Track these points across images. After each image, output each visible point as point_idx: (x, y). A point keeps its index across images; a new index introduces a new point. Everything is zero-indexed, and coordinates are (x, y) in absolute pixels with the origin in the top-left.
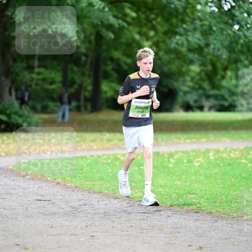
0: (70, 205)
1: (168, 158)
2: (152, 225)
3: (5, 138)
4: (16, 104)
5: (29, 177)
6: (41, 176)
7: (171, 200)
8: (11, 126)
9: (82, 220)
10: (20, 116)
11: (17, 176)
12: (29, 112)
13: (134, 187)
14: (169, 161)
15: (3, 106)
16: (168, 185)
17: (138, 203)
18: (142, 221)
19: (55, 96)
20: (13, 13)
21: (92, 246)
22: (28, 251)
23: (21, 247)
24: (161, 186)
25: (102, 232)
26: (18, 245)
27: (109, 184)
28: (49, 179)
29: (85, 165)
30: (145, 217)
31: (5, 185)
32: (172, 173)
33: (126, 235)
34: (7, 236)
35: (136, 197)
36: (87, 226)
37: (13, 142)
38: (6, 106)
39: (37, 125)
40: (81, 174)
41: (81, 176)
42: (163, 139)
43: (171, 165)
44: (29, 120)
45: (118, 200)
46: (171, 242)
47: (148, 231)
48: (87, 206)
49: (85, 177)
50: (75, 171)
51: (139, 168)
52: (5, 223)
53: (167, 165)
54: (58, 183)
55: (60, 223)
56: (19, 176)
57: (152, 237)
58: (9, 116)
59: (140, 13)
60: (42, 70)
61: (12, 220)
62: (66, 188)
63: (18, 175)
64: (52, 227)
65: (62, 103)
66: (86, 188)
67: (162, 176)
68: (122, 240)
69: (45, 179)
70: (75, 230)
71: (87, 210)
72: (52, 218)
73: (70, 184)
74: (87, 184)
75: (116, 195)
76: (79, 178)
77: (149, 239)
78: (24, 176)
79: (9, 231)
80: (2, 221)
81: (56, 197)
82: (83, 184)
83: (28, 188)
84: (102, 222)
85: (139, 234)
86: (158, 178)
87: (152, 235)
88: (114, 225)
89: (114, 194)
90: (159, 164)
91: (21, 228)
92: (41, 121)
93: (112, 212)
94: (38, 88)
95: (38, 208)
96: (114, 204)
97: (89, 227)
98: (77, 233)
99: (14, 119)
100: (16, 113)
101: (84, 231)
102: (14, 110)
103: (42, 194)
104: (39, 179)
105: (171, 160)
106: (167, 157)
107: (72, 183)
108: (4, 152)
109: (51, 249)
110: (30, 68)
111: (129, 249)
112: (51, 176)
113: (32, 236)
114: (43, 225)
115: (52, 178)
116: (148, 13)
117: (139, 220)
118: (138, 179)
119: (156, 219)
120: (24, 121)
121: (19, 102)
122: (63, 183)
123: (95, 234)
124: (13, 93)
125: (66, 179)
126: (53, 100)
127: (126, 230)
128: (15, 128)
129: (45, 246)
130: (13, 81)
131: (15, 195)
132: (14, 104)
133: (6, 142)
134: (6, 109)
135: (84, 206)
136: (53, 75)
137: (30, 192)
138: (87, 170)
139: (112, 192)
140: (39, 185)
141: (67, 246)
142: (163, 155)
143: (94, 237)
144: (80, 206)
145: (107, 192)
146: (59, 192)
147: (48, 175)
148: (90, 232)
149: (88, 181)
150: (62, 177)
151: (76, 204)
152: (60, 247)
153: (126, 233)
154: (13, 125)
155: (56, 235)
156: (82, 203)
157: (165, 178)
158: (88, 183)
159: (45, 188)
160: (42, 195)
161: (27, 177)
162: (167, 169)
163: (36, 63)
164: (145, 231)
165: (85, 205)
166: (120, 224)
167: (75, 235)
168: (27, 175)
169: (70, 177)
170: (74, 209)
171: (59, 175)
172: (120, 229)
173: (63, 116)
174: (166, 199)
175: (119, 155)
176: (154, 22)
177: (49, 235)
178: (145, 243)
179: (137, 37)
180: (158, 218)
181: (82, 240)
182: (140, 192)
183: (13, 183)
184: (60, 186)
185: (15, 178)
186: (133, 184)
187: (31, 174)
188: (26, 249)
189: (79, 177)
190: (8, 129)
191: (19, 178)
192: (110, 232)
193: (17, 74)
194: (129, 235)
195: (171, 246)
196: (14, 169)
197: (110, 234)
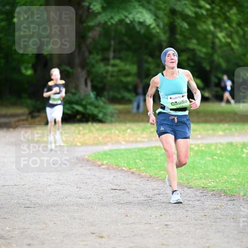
0: (144, 194)
1: (242, 148)
2: (225, 214)
3: (81, 128)
4: (92, 95)
5: (104, 167)
6: (116, 165)
7: (244, 190)
8: (87, 116)
9: (156, 209)
10: (96, 107)
11: (92, 166)
12: (105, 103)
13: (207, 176)
14: (242, 152)
15: (79, 97)
16: (242, 175)
17: (212, 193)
18: (215, 211)
19: (130, 87)
20: (90, 4)
21: (166, 234)
22: (103, 239)
23: (96, 236)
24: (235, 176)
25: (176, 221)
26: (94, 233)
27: (183, 173)
28: (124, 168)
29: (159, 155)
30: (219, 207)
31: (81, 174)
32: (245, 163)
33: (200, 224)
34: (82, 225)
35: (209, 187)
36: (161, 215)
37: (89, 132)
38: (82, 97)
39: (112, 115)
40: (156, 164)
41: (155, 166)
42: (236, 129)
43: (244, 155)
44: (104, 110)
45: (191, 189)
46: (244, 231)
47: (221, 220)
48: (161, 195)
49: (160, 167)
50: (150, 161)
51: (213, 158)
52: (81, 212)
53: (240, 155)
54: (133, 173)
55: (135, 212)
56: (95, 166)
57: (225, 226)
58: (85, 107)
59: (214, 5)
60: (117, 62)
61: (87, 209)
62: (141, 177)
63: (93, 164)
64: (127, 216)
65: (137, 94)
66: (160, 178)
67: (235, 166)
68: (196, 229)
69: (120, 169)
70: (150, 219)
71: (161, 200)
72: (127, 207)
73: (144, 173)
74: (162, 174)
75: (190, 184)
76: (153, 168)
77: (222, 228)
78: (99, 166)
79: (84, 220)
80: (78, 209)
81: (131, 186)
82: (157, 173)
83: (104, 177)
84: (176, 211)
85: (213, 223)
86: (232, 168)
87: (225, 224)
88: (188, 214)
89: (188, 183)
90: (233, 154)
91: (97, 216)
92: (117, 111)
93: (186, 201)
94: (113, 79)
95: (113, 197)
96: (188, 194)
97: (163, 217)
98: (151, 222)
99: (90, 109)
100: (91, 104)
101: (159, 220)
102: (89, 101)
103: (117, 183)
104: (114, 169)
105: (244, 150)
106: (240, 147)
107: (146, 173)
108: (80, 142)
109: (125, 237)
110: (105, 60)
111: (202, 238)
112: (126, 165)
113: (107, 225)
114: (118, 214)
115: (127, 168)
116: (222, 5)
117: (212, 209)
118: (212, 169)
119: (229, 208)
120: (100, 111)
121: (95, 93)
122: (138, 173)
123: (169, 223)
124: (89, 84)
125: (141, 169)
126: (129, 91)
127: (200, 219)
128: (90, 119)
129: (119, 234)
130: (89, 73)
131: (91, 184)
132: (89, 95)
133: (81, 133)
134: (82, 100)
135: (158, 196)
136: (128, 67)
137: (106, 181)
138: (161, 160)
139: (186, 182)
140: (114, 175)
141: (142, 235)
142: (236, 145)
143: (168, 226)
144: (154, 195)
145: (181, 181)
146: (133, 182)
147: (123, 165)
148: (165, 221)
149: (163, 171)
150: (137, 166)
151: (150, 194)
152: (134, 236)
153: (200, 222)
154: (89, 115)
155: (131, 223)
156: (156, 192)
157: (239, 168)
158: (162, 172)
159: (120, 177)
160: (117, 185)
161: (103, 167)
162: (240, 159)
163: (111, 55)
164: (218, 220)
165: (159, 194)
166: (194, 213)
167: (150, 224)
168: (102, 164)
169: (145, 167)
170: (148, 198)
171: (134, 165)
172: (194, 218)
173: (138, 107)
174: (240, 188)
175: (192, 145)
176: (228, 14)
177: (124, 224)
178: (219, 232)
179: (212, 28)
180: (231, 207)
181: (156, 228)
182: (213, 182)
183: (89, 173)
184: (135, 176)
185: (91, 168)
186: (207, 174)
187: (107, 163)
188: (102, 237)
189: (154, 166)
190: (84, 120)
191: (94, 167)
192: (184, 221)
193: (93, 66)
194: (202, 224)
195: (244, 235)
196: (90, 159)
197: (184, 223)
